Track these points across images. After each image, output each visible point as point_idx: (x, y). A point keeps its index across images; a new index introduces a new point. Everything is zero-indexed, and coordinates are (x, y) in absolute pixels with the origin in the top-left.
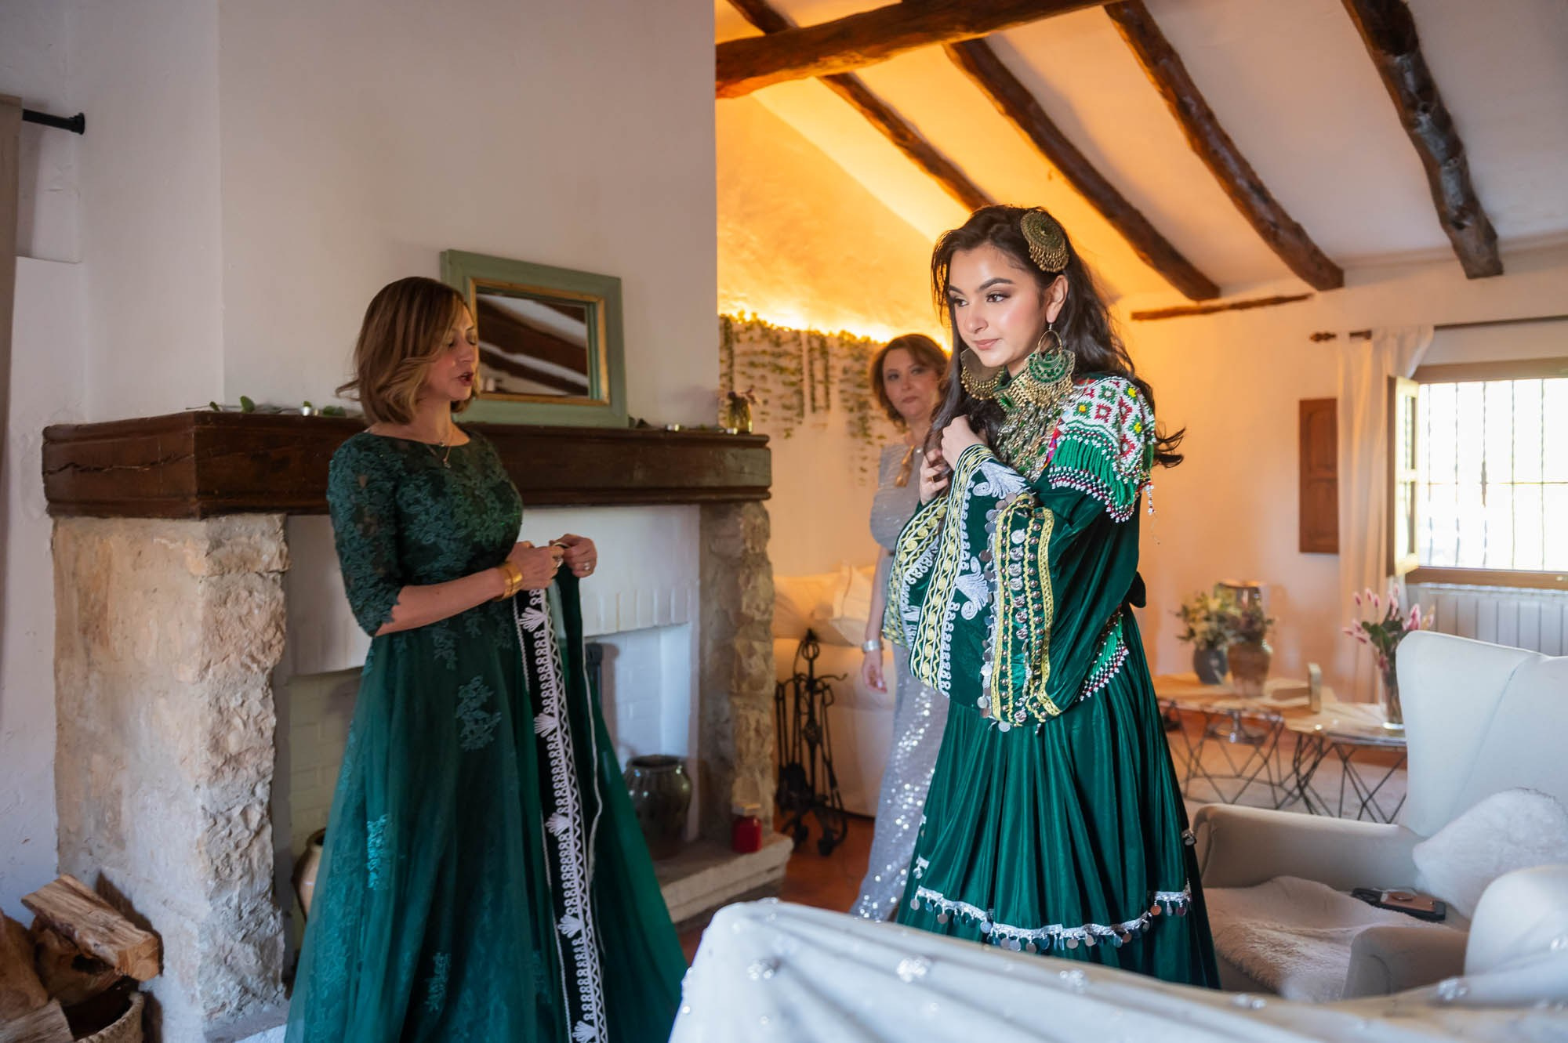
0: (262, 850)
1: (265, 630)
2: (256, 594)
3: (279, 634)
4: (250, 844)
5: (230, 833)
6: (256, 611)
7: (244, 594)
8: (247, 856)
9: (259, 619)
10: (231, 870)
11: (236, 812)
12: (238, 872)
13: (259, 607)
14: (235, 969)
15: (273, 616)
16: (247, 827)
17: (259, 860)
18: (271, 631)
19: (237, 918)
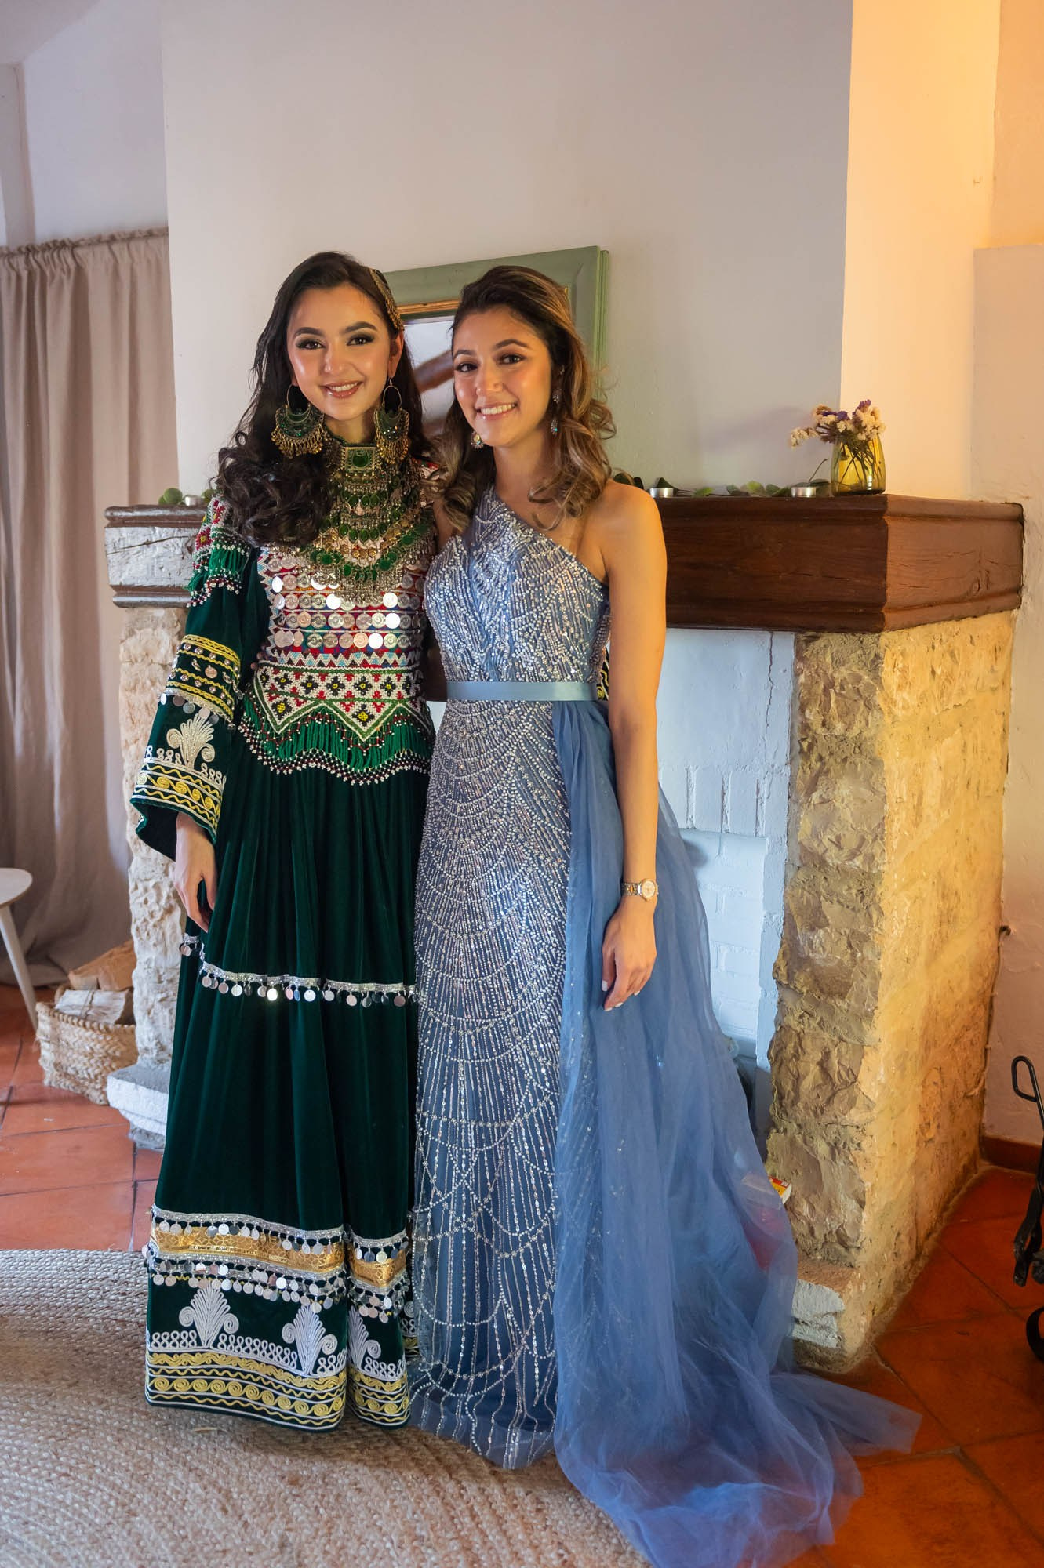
0: (174, 927)
4: (162, 918)
5: (146, 902)
8: (161, 928)
10: (148, 934)
11: (151, 883)
12: (153, 940)
14: (156, 1024)
16: (158, 902)
17: (171, 936)
19: (156, 980)
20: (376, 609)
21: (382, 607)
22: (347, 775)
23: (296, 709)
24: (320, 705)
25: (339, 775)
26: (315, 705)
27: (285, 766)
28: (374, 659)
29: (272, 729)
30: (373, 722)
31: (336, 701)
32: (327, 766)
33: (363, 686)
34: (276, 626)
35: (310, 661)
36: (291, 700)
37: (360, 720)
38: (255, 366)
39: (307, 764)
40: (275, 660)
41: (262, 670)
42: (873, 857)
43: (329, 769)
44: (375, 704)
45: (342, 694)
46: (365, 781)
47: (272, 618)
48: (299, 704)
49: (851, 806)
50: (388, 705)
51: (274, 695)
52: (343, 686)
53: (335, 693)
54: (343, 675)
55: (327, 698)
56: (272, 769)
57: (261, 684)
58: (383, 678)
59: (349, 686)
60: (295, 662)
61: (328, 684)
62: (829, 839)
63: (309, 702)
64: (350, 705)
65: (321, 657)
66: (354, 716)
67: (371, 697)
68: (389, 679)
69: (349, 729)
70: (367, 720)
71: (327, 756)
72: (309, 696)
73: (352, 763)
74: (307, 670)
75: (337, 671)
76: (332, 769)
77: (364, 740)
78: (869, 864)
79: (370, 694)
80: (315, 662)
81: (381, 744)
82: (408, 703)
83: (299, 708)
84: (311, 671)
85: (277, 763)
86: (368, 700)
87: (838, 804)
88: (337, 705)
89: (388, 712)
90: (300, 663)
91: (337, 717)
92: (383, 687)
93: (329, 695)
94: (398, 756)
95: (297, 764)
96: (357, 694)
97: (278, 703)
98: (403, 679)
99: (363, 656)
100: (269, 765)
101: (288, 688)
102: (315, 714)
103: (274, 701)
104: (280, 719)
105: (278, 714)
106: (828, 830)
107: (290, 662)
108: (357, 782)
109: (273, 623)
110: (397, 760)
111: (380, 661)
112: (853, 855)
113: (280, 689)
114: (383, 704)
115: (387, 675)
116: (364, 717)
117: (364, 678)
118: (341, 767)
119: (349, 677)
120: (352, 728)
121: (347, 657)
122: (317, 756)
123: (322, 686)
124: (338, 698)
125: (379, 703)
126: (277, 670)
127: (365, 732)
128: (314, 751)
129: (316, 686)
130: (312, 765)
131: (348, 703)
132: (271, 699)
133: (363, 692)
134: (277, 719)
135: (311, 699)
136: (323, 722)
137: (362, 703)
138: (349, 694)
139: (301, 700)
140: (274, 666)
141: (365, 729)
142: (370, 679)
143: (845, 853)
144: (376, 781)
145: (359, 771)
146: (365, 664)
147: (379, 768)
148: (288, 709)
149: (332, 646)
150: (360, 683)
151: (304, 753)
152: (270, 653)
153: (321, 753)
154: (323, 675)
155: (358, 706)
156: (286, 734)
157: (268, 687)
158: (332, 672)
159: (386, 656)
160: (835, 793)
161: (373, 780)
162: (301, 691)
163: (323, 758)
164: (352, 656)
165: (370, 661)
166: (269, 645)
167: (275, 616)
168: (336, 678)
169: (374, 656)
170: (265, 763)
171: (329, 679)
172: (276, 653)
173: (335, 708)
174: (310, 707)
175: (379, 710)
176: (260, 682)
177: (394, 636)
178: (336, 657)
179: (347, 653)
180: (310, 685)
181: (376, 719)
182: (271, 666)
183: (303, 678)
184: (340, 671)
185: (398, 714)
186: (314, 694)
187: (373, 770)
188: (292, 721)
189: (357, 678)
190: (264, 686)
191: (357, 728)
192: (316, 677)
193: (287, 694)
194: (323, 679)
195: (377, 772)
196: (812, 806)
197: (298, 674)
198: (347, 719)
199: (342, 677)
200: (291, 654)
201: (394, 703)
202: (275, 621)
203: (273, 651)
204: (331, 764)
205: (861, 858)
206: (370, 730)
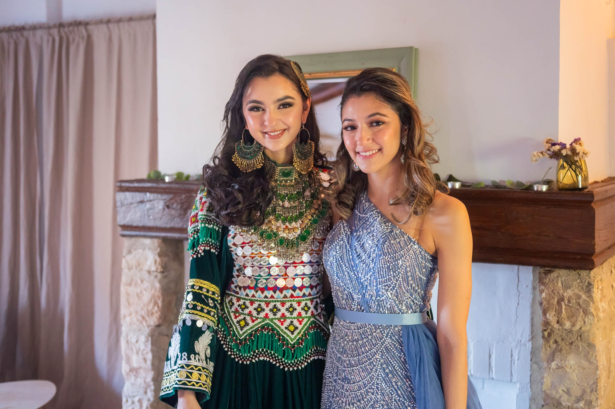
1: (148, 304)
2: (145, 282)
3: (156, 308)
6: (144, 292)
7: (139, 281)
9: (146, 297)
13: (146, 290)
15: (153, 297)
18: (152, 305)
20: (299, 263)
21: (302, 262)
22: (283, 365)
23: (251, 324)
24: (266, 322)
25: (278, 365)
26: (263, 321)
27: (245, 358)
28: (298, 293)
29: (237, 336)
30: (297, 331)
31: (275, 319)
32: (270, 359)
33: (291, 309)
34: (237, 274)
35: (259, 295)
36: (248, 318)
37: (290, 331)
38: (224, 119)
39: (259, 358)
40: (237, 293)
41: (230, 298)
42: (591, 402)
43: (271, 361)
44: (298, 320)
45: (279, 315)
46: (293, 368)
47: (235, 269)
48: (253, 321)
49: (576, 371)
50: (306, 320)
51: (237, 315)
52: (279, 310)
53: (275, 315)
54: (280, 303)
55: (270, 318)
56: (237, 360)
57: (229, 307)
58: (303, 304)
59: (283, 310)
60: (250, 295)
61: (271, 309)
62: (563, 390)
63: (259, 320)
64: (284, 321)
65: (266, 293)
66: (286, 328)
67: (296, 316)
68: (306, 304)
69: (283, 336)
70: (294, 330)
71: (271, 353)
72: (259, 316)
73: (286, 357)
74: (257, 301)
75: (275, 301)
76: (273, 361)
77: (292, 343)
78: (588, 406)
79: (295, 314)
80: (263, 296)
81: (302, 344)
82: (317, 317)
83: (254, 324)
84: (260, 301)
85: (240, 357)
86: (294, 318)
87: (568, 370)
88: (276, 321)
89: (306, 324)
90: (253, 296)
91: (276, 329)
92: (303, 309)
93: (271, 316)
94: (311, 350)
95: (252, 358)
96: (288, 314)
97: (240, 321)
98: (314, 303)
99: (291, 292)
100: (235, 358)
101: (246, 311)
102: (263, 327)
103: (238, 319)
104: (242, 330)
105: (240, 327)
106: (562, 385)
107: (247, 295)
108: (289, 369)
109: (236, 271)
110: (311, 353)
111: (301, 294)
112: (578, 400)
113: (240, 311)
114: (303, 319)
115: (305, 302)
116: (292, 328)
117: (291, 305)
118: (279, 360)
119: (283, 304)
120: (285, 336)
121: (282, 293)
122: (264, 353)
123: (267, 310)
124: (276, 317)
125: (301, 319)
126: (239, 299)
127: (292, 338)
128: (263, 350)
129: (263, 310)
130: (261, 358)
131: (282, 320)
132: (236, 317)
133: (291, 313)
134: (239, 330)
135: (261, 318)
136: (268, 333)
137: (291, 320)
138: (283, 315)
139: (254, 319)
140: (237, 297)
141: (293, 336)
142: (295, 305)
143: (573, 398)
144: (300, 367)
145: (289, 362)
146: (292, 296)
147: (301, 360)
148: (247, 324)
149: (273, 286)
150: (290, 308)
151: (257, 351)
152: (234, 289)
153: (267, 351)
154: (267, 304)
155: (288, 322)
156: (245, 339)
157: (233, 309)
158: (273, 301)
159: (304, 290)
160: (567, 363)
161: (298, 367)
162: (254, 313)
163: (268, 354)
164: (285, 292)
165: (295, 294)
166: (233, 283)
167: (237, 267)
168: (275, 305)
169: (298, 291)
170: (233, 356)
171: (271, 306)
172: (238, 290)
173: (275, 324)
174: (260, 323)
175: (301, 324)
176: (228, 305)
177: (309, 279)
178: (275, 292)
179: (281, 290)
180: (259, 310)
181: (299, 329)
182: (235, 296)
183: (256, 305)
184: (278, 301)
185: (312, 325)
186: (262, 315)
187: (298, 361)
188: (249, 332)
189: (288, 305)
190: (231, 308)
191: (288, 336)
192: (263, 305)
193: (245, 314)
194: (267, 306)
195: (300, 362)
196: (551, 370)
197: (252, 303)
198: (282, 330)
199: (279, 305)
200: (248, 291)
201: (309, 318)
202: (238, 270)
203: (236, 287)
204: (273, 358)
205: (583, 402)
206: (295, 337)
